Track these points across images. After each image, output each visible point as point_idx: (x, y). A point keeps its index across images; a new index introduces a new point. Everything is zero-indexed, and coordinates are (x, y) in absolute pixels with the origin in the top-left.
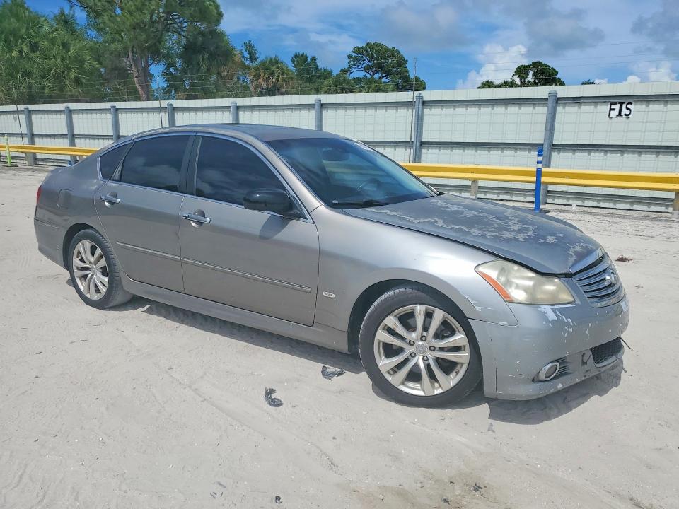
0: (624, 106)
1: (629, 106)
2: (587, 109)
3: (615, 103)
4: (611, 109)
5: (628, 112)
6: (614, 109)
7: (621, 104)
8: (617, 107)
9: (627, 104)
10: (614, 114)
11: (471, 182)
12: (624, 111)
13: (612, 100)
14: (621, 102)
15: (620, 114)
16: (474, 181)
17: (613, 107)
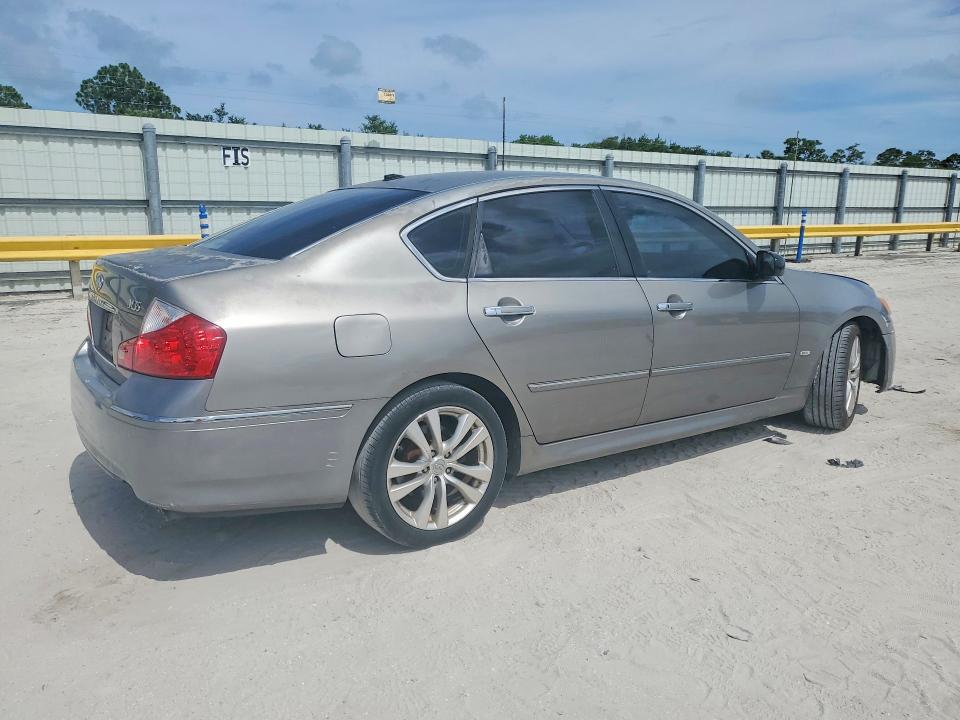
0: (239, 152)
1: (245, 153)
2: (195, 153)
3: (229, 148)
4: (225, 156)
5: (245, 161)
6: (229, 156)
7: (236, 150)
8: (231, 153)
9: (243, 150)
10: (230, 161)
11: (67, 262)
12: (241, 159)
13: (225, 144)
14: (236, 147)
15: (236, 163)
16: (73, 262)
17: (227, 152)
